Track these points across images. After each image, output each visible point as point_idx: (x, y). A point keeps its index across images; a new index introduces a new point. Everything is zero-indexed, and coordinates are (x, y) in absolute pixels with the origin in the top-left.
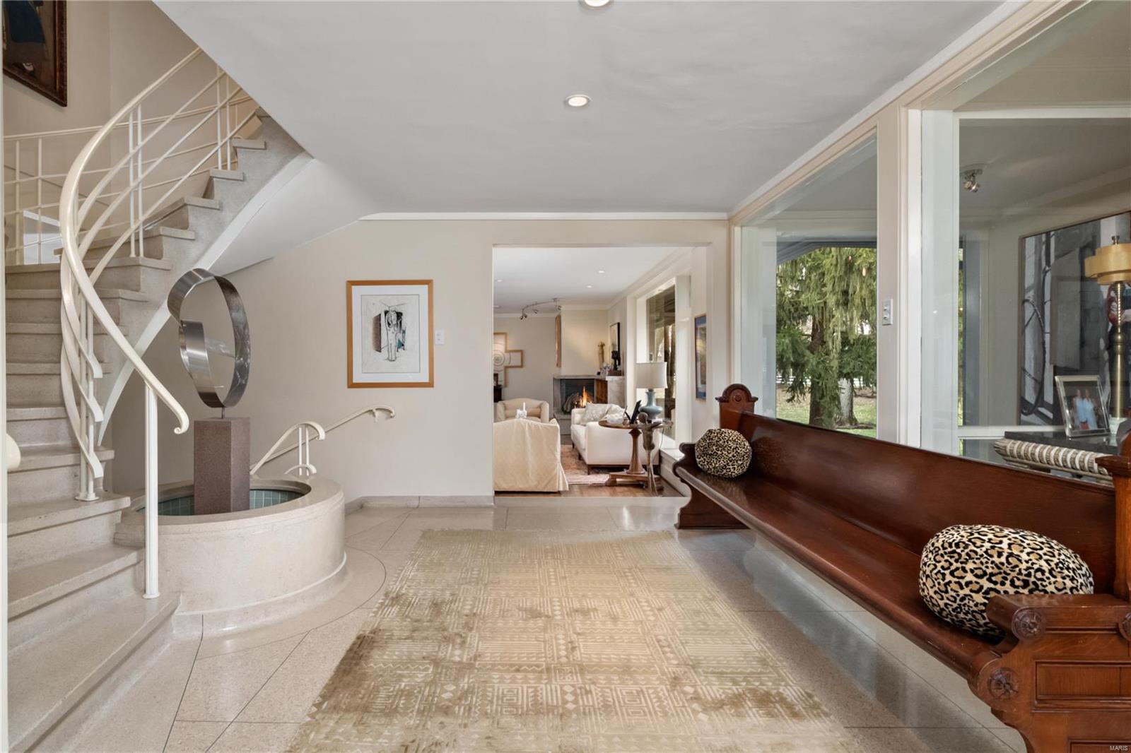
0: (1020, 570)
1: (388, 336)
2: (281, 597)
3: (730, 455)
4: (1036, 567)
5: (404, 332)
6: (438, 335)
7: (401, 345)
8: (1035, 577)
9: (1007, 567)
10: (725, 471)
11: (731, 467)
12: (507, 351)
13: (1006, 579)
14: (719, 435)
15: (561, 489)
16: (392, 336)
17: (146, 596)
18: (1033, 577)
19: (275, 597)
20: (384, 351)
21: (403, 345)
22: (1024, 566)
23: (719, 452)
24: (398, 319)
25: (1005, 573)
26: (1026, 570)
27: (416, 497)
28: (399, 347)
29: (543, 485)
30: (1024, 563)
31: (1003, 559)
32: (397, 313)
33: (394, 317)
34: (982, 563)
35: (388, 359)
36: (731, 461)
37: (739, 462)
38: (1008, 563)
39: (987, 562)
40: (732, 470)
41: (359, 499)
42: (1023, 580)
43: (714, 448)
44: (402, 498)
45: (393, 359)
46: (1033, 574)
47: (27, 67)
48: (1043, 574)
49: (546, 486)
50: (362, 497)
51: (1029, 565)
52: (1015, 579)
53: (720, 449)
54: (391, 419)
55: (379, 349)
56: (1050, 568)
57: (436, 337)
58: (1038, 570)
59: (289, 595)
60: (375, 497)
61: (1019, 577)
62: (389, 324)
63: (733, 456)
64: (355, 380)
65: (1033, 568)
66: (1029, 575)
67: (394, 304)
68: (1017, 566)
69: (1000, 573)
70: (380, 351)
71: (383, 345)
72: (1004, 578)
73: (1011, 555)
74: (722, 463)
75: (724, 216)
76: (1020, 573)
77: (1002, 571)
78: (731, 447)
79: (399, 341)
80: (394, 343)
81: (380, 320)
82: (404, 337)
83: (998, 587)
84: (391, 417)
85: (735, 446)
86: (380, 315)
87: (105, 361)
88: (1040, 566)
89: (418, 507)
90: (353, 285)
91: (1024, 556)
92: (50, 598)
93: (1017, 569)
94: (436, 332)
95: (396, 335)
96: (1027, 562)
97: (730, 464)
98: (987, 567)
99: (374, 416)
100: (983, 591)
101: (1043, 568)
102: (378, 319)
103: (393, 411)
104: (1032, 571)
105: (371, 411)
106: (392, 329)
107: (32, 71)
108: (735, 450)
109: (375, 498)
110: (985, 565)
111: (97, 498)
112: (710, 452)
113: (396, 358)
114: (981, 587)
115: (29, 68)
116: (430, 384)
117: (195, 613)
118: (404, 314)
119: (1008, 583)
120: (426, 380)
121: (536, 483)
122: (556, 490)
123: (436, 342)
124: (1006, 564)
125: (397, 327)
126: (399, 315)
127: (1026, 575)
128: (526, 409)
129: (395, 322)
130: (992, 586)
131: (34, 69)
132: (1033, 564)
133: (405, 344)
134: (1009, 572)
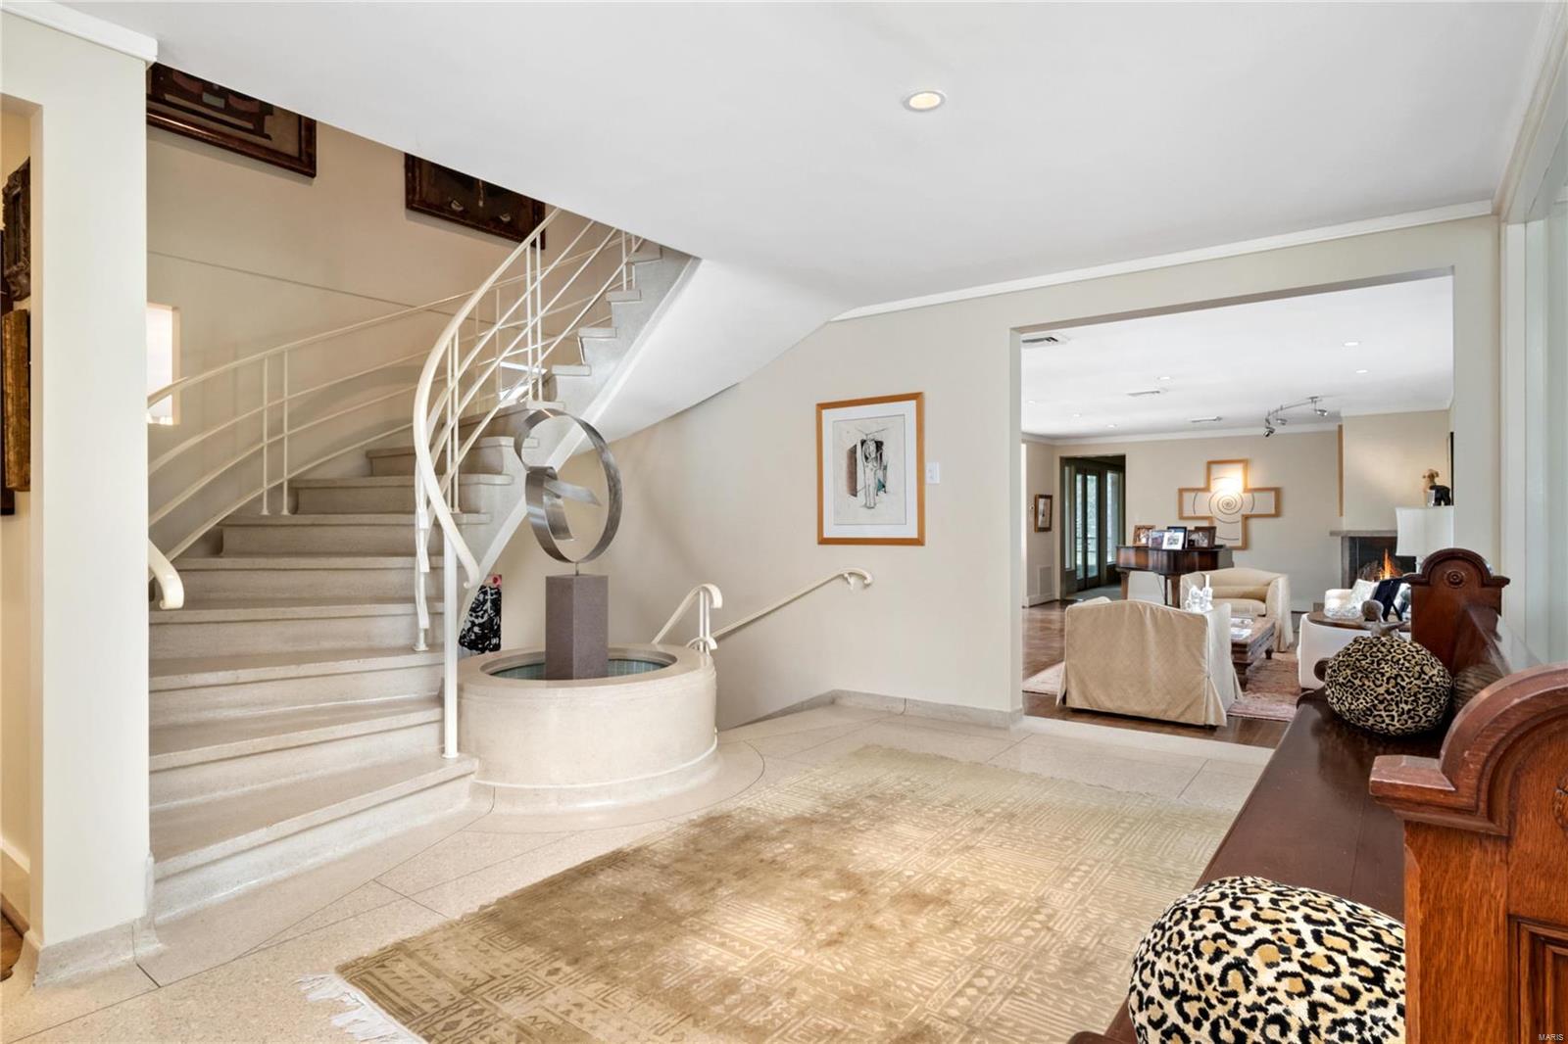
0: (1237, 1005)
1: (866, 474)
2: (579, 786)
3: (1381, 690)
4: (1273, 1009)
5: (885, 468)
6: (930, 471)
7: (882, 486)
8: (1263, 1031)
9: (1215, 989)
10: (1371, 721)
11: (1384, 714)
12: (1246, 490)
13: (1206, 1017)
14: (1367, 648)
15: (1212, 721)
16: (870, 474)
17: (444, 756)
18: (1258, 1031)
19: (573, 784)
20: (861, 494)
21: (884, 486)
22: (1248, 998)
23: (1357, 682)
24: (877, 451)
25: (1207, 1000)
26: (1249, 1009)
27: (900, 699)
28: (879, 490)
29: (1179, 711)
30: (1253, 991)
31: (1216, 970)
32: (876, 442)
33: (873, 447)
34: (1177, 963)
35: (865, 506)
36: (1381, 702)
37: (1403, 705)
38: (1223, 981)
39: (1185, 966)
40: (1387, 721)
41: (830, 693)
42: (1237, 1033)
43: (1349, 672)
44: (883, 698)
45: (872, 505)
46: (1260, 1024)
47: (504, 219)
48: (1283, 1033)
49: (1182, 714)
50: (834, 691)
51: (1262, 1000)
52: (1222, 1022)
53: (1360, 675)
54: (869, 589)
55: (854, 492)
56: (1308, 1023)
57: (928, 475)
58: (1277, 1019)
59: (589, 785)
60: (848, 692)
61: (1231, 1019)
62: (867, 458)
63: (1388, 692)
64: (826, 535)
65: (1265, 1011)
66: (1251, 1023)
67: (873, 431)
68: (1234, 994)
69: (1198, 998)
70: (855, 495)
71: (859, 488)
72: (1202, 1012)
73: (1239, 964)
74: (1362, 704)
75: (1485, 208)
76: (1234, 1013)
77: (1203, 995)
78: (1383, 675)
79: (879, 481)
80: (873, 484)
81: (855, 452)
82: (885, 476)
83: (1188, 1029)
84: (868, 585)
85: (1395, 672)
86: (855, 446)
87: (483, 511)
88: (1286, 1011)
89: (902, 714)
90: (825, 408)
91: (1266, 978)
92: (332, 737)
93: (1232, 1001)
94: (928, 466)
95: (875, 474)
96: (1261, 992)
97: (1381, 707)
98: (1182, 977)
99: (849, 583)
100: (1165, 1027)
101: (1288, 1019)
102: (853, 452)
103: (868, 576)
104: (1261, 1016)
105: (841, 576)
106: (870, 465)
107: (509, 222)
108: (1392, 681)
109: (849, 694)
110: (1181, 970)
111: (427, 649)
112: (1341, 680)
113: (875, 504)
114: (1164, 1018)
115: (506, 219)
116: (918, 542)
117: (489, 783)
118: (885, 444)
119: (1207, 1026)
120: (914, 534)
121: (1163, 707)
122: (1201, 723)
123: (928, 480)
124: (1216, 982)
125: (877, 460)
126: (879, 445)
127: (1244, 1022)
128: (1210, 585)
129: (873, 455)
130: (1179, 1021)
131: (512, 219)
132: (1270, 1001)
133: (887, 485)
134: (1214, 1001)
